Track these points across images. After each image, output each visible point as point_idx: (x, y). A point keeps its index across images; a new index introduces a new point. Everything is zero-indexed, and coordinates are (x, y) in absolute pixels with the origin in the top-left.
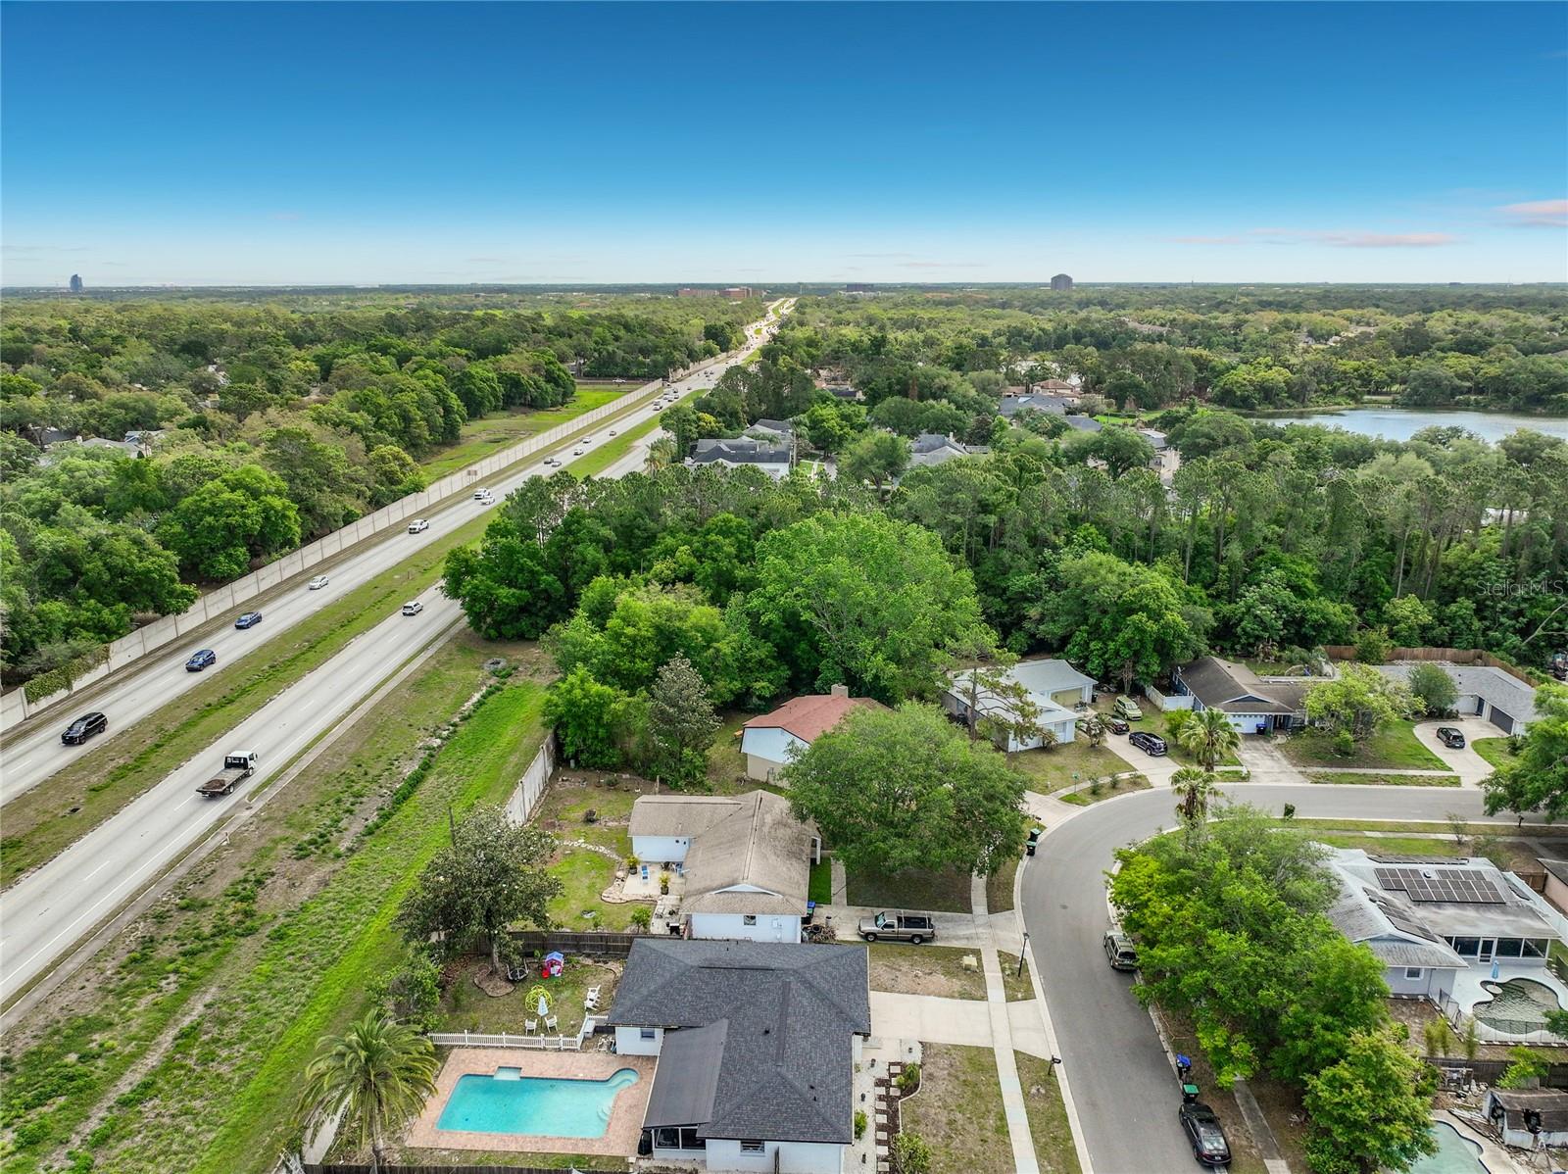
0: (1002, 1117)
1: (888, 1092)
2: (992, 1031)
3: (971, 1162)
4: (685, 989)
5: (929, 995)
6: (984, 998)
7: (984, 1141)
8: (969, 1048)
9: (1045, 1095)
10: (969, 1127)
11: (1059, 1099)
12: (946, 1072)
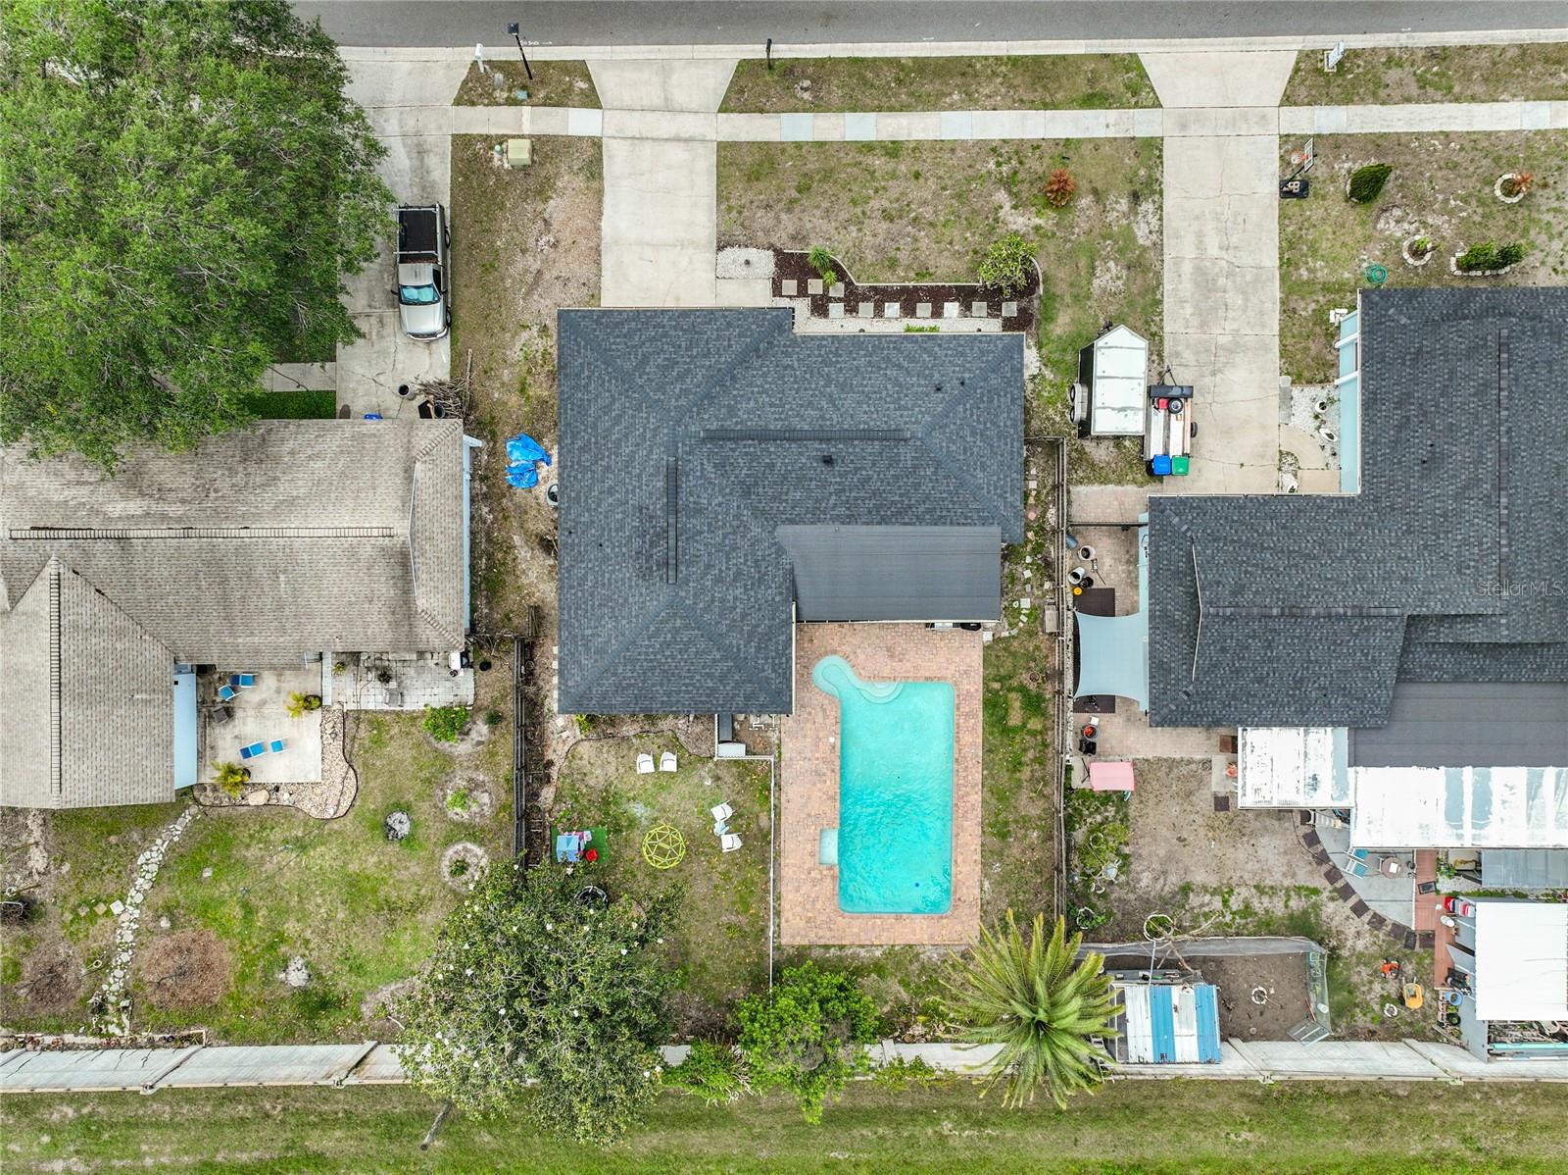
0: (868, 147)
1: (839, 300)
2: (678, 139)
3: (959, 196)
4: (723, 601)
5: (598, 228)
6: (596, 143)
7: (917, 175)
8: (721, 180)
9: (813, 81)
10: (894, 193)
11: (820, 63)
12: (784, 216)
